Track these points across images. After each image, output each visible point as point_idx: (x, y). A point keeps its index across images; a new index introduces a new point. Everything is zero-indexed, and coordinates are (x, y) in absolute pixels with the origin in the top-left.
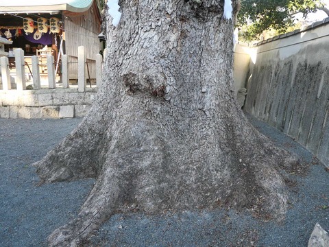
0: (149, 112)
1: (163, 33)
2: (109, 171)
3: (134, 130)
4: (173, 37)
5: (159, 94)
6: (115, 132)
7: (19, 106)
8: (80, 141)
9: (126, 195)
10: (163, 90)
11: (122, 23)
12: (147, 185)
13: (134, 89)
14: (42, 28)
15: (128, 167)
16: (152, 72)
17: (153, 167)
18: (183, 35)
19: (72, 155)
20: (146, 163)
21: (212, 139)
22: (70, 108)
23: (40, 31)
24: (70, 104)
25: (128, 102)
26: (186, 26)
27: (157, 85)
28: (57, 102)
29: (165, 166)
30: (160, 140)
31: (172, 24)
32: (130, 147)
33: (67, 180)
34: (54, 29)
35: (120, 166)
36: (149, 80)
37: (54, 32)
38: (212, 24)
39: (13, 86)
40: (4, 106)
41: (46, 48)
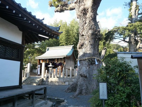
0: (84, 80)
1: (86, 67)
2: (78, 89)
3: (82, 83)
4: (88, 68)
5: (86, 77)
6: (79, 83)
7: (55, 82)
8: (73, 85)
9: (81, 93)
10: (86, 76)
11: (80, 66)
12: (84, 91)
13: (82, 76)
14: (59, 61)
15: (81, 89)
16: (85, 73)
17: (85, 89)
18: (89, 67)
19: (72, 88)
20: (84, 88)
21: (95, 84)
22: (68, 82)
23: (59, 62)
24: (68, 81)
25: (81, 78)
26: (90, 66)
27: (85, 75)
28: (65, 81)
29: (87, 89)
30: (86, 84)
31: (87, 66)
32: (81, 85)
33: (71, 92)
34: (62, 61)
35: (80, 89)
36: (84, 75)
37: (62, 62)
38: (94, 65)
39: (54, 77)
40: (52, 82)
41: (60, 67)
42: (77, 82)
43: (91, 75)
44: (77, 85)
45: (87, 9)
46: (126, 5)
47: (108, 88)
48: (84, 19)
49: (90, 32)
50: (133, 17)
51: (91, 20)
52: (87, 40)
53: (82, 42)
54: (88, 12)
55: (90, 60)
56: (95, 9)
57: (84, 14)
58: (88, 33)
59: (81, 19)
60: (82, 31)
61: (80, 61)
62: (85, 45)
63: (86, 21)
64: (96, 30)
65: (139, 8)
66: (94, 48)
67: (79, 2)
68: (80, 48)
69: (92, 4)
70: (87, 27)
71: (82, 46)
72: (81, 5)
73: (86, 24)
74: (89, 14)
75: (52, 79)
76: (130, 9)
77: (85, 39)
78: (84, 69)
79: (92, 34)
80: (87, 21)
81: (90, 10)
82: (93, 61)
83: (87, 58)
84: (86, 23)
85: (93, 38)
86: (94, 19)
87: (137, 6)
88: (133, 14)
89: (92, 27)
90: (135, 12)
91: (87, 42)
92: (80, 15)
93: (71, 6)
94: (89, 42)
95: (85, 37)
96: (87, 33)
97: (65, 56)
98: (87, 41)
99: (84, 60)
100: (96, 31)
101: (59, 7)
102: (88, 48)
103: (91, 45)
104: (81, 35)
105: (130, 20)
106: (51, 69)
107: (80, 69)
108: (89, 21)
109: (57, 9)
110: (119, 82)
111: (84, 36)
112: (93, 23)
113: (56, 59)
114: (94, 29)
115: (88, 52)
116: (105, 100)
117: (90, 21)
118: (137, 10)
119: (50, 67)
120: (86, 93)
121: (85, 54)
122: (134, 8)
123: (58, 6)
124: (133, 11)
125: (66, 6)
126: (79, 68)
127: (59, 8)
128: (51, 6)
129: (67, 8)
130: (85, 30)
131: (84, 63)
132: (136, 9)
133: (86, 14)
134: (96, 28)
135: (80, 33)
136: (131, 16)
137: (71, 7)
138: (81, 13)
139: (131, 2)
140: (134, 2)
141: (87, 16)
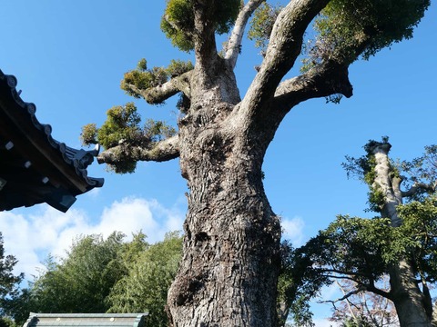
45: (229, 141)
48: (211, 176)
49: (241, 222)
50: (388, 199)
51: (244, 178)
52: (221, 259)
53: (198, 268)
54: (230, 150)
56: (258, 142)
57: (213, 155)
58: (231, 228)
59: (202, 173)
60: (202, 220)
62: (209, 285)
63: (219, 183)
64: (265, 218)
66: (257, 302)
67: (199, 121)
68: (182, 301)
70: (222, 203)
71: (195, 286)
72: (202, 129)
73: (221, 194)
74: (236, 158)
77: (211, 254)
79: (251, 233)
80: (226, 184)
81: (237, 144)
84: (218, 189)
85: (252, 252)
86: (255, 176)
87: (392, 167)
88: (384, 189)
89: (246, 202)
90: (391, 185)
91: (219, 270)
92: (198, 158)
93: (163, 145)
94: (235, 268)
95: (212, 244)
96: (224, 226)
98: (222, 266)
100: (264, 223)
101: (117, 148)
102: (228, 304)
104: (194, 234)
105: (377, 210)
108: (232, 183)
109: (109, 152)
111: (209, 239)
112: (249, 190)
114: (255, 212)
117: (236, 183)
118: (396, 180)
122: (384, 171)
123: (115, 144)
127: (116, 150)
128: (90, 140)
129: (146, 152)
132: (393, 176)
133: (224, 158)
136: (381, 196)
137: (163, 148)
138: (203, 152)
139: (371, 154)
140: (379, 156)
141: (227, 164)
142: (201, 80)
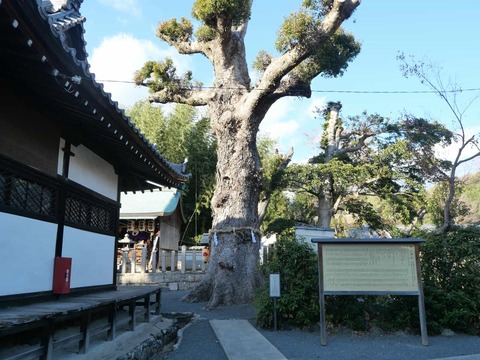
0: (228, 275)
1: (232, 249)
2: (214, 295)
3: (223, 281)
4: (235, 250)
5: (231, 269)
6: (216, 283)
9: (221, 302)
10: (232, 267)
12: (228, 298)
13: (222, 267)
14: (141, 228)
15: (221, 293)
16: (229, 261)
17: (229, 293)
18: (239, 249)
20: (227, 292)
21: (250, 284)
22: (176, 284)
23: (141, 230)
24: (175, 281)
25: (220, 272)
26: (240, 246)
27: (230, 266)
29: (234, 293)
30: (232, 284)
31: (235, 246)
32: (221, 287)
33: (198, 302)
34: (151, 228)
35: (218, 293)
36: (226, 266)
37: (151, 230)
38: (248, 245)
40: (130, 284)
41: (142, 243)
42: (211, 280)
43: (241, 266)
44: (211, 286)
45: (239, 122)
46: (318, 112)
47: (281, 281)
48: (230, 142)
49: (243, 173)
50: (330, 143)
51: (246, 146)
52: (235, 189)
53: (225, 193)
54: (240, 127)
55: (240, 234)
56: (255, 122)
57: (231, 130)
58: (239, 176)
59: (225, 140)
60: (226, 169)
61: (219, 234)
63: (234, 147)
64: (255, 169)
65: (343, 126)
66: (249, 207)
67: (221, 99)
68: (218, 206)
69: (251, 113)
70: (236, 161)
71: (224, 201)
72: (224, 107)
73: (235, 155)
74: (243, 133)
75: (131, 278)
76: (326, 126)
77: (230, 187)
78: (228, 253)
79: (248, 178)
80: (238, 148)
81: (244, 124)
82: (247, 236)
83: (234, 229)
84: (233, 152)
85: (248, 187)
87: (339, 122)
88: (330, 136)
89: (246, 161)
90: (335, 133)
91: (234, 194)
92: (222, 130)
93: (196, 97)
94: (240, 194)
95: (231, 182)
96: (237, 173)
97: (162, 215)
98: (235, 192)
99: (227, 233)
100: (254, 173)
101: (161, 92)
102: (237, 208)
103: (244, 201)
104: (222, 176)
105: (323, 148)
106: (127, 248)
107: (219, 252)
109: (157, 95)
110: (296, 273)
111: (229, 179)
112: (249, 154)
113: (133, 222)
114: (251, 167)
115: (237, 216)
116: (278, 298)
117: (242, 149)
118: (339, 130)
119: (125, 245)
120: (233, 302)
121: (229, 221)
122: (333, 124)
123: (160, 89)
124: (330, 129)
125: (183, 95)
126: (217, 250)
127: (162, 94)
128: (140, 83)
129: (184, 99)
130: (233, 166)
131: (228, 238)
132: (337, 128)
133: (236, 131)
134: (255, 164)
135: (221, 171)
136: (327, 141)
137: (196, 99)
138: (225, 127)
139: (329, 110)
140: (333, 113)
141: (238, 136)
142: (222, 62)
